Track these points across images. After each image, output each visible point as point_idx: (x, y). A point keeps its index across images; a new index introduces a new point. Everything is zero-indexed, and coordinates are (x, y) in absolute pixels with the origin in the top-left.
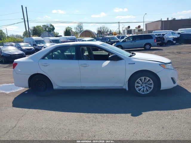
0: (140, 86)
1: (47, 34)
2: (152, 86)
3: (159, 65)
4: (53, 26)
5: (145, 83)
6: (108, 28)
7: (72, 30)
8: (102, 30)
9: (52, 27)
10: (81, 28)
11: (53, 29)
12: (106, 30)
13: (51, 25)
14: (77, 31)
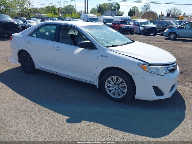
0: (111, 87)
1: (110, 12)
2: (125, 91)
3: (138, 64)
4: (119, 4)
5: (118, 85)
6: (181, 11)
7: (138, 10)
8: (173, 12)
9: (117, 6)
10: (148, 9)
11: (119, 7)
12: (177, 12)
13: (117, 4)
14: (143, 12)
